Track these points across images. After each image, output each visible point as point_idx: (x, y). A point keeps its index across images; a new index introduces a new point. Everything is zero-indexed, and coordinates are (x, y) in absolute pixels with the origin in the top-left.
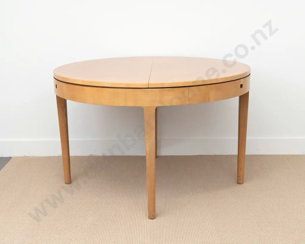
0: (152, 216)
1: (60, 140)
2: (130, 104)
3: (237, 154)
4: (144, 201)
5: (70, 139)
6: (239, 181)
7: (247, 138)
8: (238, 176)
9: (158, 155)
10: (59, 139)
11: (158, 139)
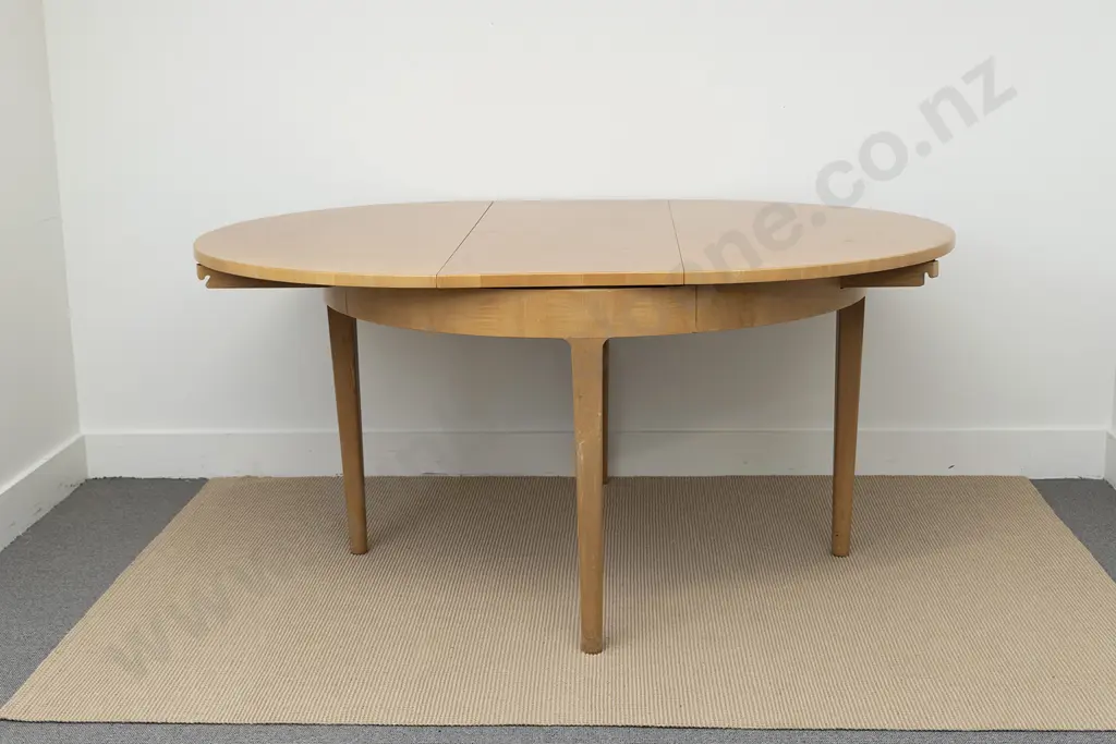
0: (594, 644)
1: (336, 430)
2: (533, 331)
3: (831, 473)
4: (571, 603)
5: (365, 430)
6: (838, 548)
7: (860, 428)
8: (835, 534)
9: (610, 474)
10: (334, 429)
11: (611, 428)
